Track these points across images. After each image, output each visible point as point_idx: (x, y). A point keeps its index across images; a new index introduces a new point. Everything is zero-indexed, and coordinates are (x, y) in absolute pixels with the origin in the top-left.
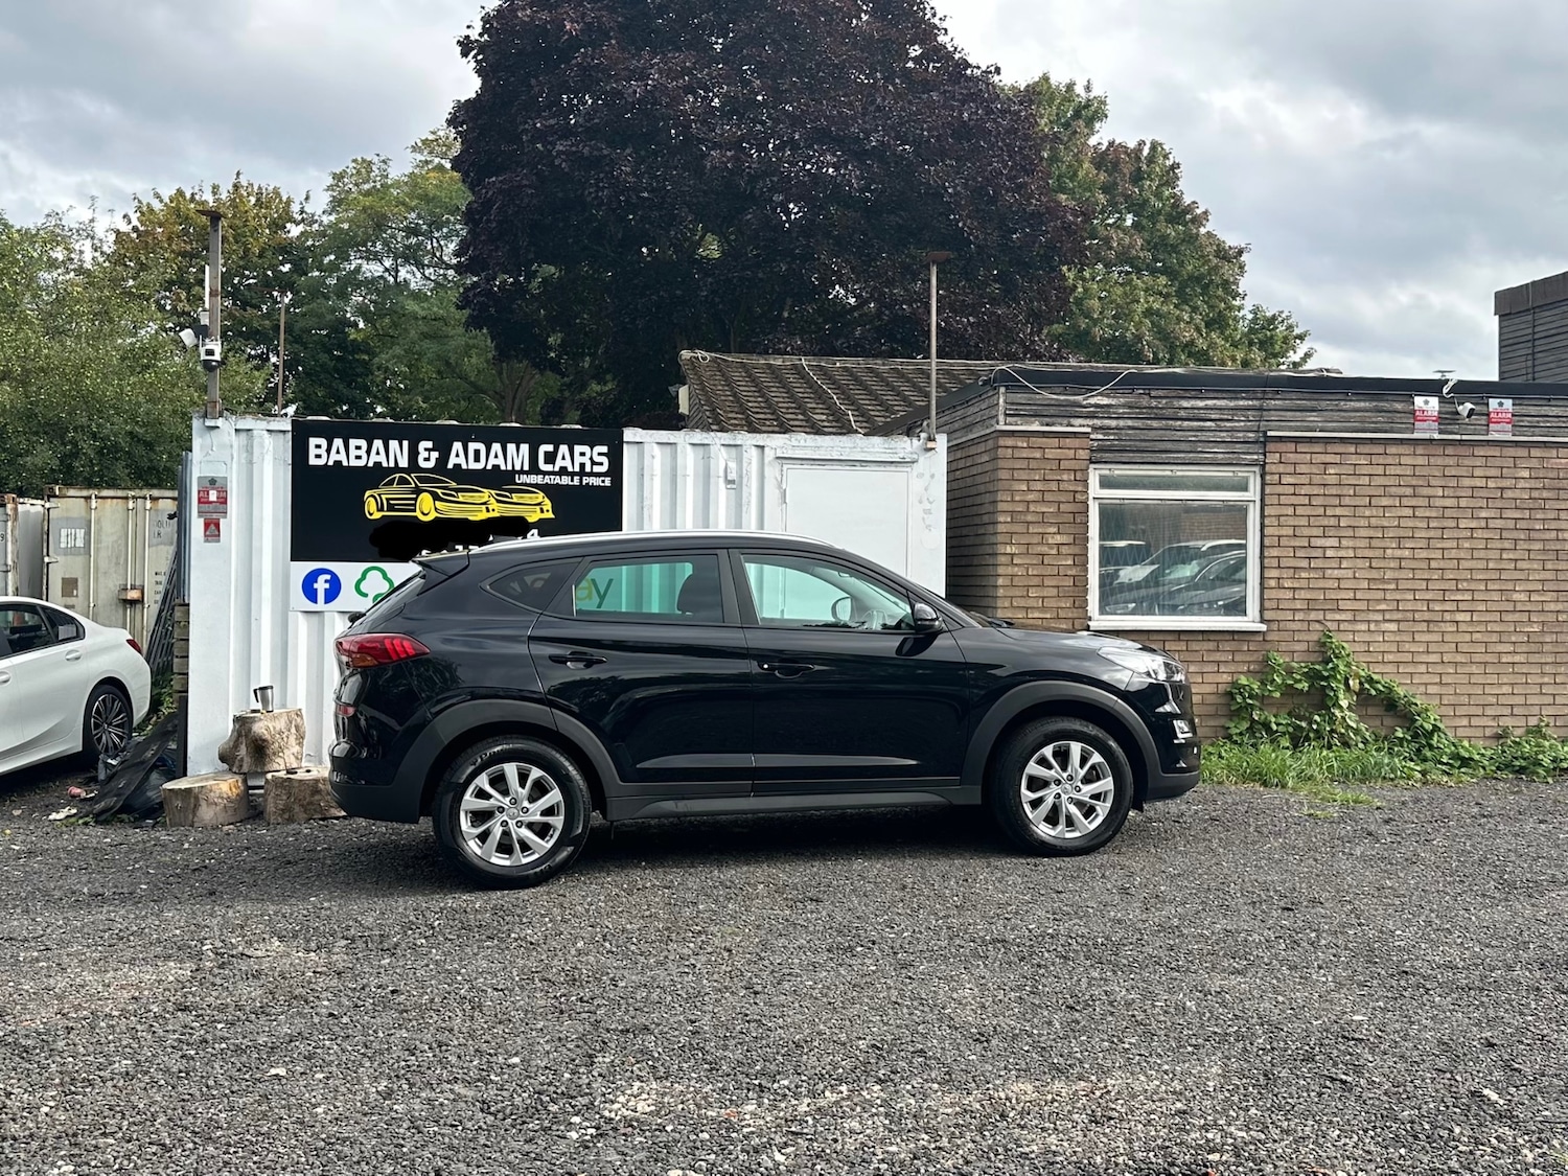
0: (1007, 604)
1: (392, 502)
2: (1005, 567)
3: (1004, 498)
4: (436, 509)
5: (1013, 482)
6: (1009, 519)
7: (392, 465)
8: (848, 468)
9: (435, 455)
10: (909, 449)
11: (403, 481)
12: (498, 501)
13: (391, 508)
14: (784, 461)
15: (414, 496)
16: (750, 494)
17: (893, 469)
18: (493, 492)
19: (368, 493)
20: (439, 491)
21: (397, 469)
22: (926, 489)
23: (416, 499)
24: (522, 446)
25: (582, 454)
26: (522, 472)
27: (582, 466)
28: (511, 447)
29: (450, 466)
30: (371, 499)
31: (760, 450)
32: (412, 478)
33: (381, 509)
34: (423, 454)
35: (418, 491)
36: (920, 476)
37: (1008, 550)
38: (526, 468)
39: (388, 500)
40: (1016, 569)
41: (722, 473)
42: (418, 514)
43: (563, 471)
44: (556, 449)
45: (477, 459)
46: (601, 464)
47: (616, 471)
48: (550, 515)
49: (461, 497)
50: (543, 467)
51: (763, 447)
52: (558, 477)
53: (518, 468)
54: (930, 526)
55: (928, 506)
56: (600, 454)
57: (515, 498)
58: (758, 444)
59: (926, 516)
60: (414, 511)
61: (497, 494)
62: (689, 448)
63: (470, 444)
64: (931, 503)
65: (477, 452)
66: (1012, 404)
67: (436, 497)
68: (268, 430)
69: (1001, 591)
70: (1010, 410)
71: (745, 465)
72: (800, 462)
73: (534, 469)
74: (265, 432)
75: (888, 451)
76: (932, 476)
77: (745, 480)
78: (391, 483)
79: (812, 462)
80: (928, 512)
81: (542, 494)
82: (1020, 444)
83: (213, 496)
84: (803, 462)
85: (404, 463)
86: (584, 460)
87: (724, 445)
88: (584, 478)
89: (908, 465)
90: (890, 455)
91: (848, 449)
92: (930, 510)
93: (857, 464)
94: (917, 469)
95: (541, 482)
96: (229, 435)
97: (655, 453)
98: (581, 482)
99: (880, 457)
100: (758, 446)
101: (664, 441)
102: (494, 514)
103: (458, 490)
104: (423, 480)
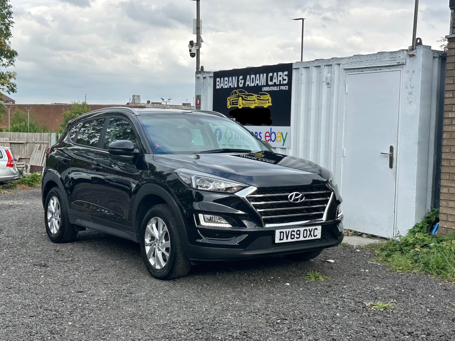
0: (447, 150)
1: (233, 101)
2: (447, 127)
3: (449, 82)
4: (243, 103)
6: (451, 96)
7: (233, 87)
8: (373, 71)
9: (243, 81)
10: (402, 57)
11: (236, 93)
12: (258, 99)
14: (348, 71)
15: (238, 99)
16: (334, 90)
17: (394, 69)
18: (256, 95)
20: (243, 96)
21: (234, 88)
22: (410, 80)
23: (238, 100)
24: (264, 74)
25: (280, 76)
27: (280, 81)
28: (261, 75)
29: (246, 86)
30: (229, 100)
31: (339, 65)
33: (230, 105)
34: (240, 81)
35: (238, 97)
36: (408, 72)
37: (450, 115)
38: (265, 84)
39: (232, 100)
41: (324, 80)
42: (238, 106)
43: (275, 85)
44: (273, 75)
45: (253, 82)
46: (285, 80)
47: (290, 84)
48: (271, 104)
50: (270, 83)
51: (339, 64)
52: (273, 87)
53: (263, 85)
54: (411, 102)
55: (410, 90)
56: (285, 75)
57: (262, 97)
58: (337, 63)
59: (409, 96)
60: (237, 104)
61: (258, 96)
62: (314, 68)
63: (251, 75)
64: (412, 88)
65: (253, 78)
67: (243, 99)
68: (210, 77)
69: (445, 142)
71: (333, 74)
72: (353, 71)
73: (267, 85)
74: (209, 78)
75: (393, 59)
76: (414, 72)
77: (332, 83)
78: (232, 94)
80: (410, 93)
81: (269, 95)
83: (198, 103)
84: (355, 71)
85: (236, 86)
86: (281, 78)
87: (326, 65)
88: (281, 87)
89: (401, 66)
90: (392, 61)
91: (374, 61)
92: (411, 92)
93: (377, 69)
94: (405, 68)
95: (268, 90)
96: (202, 79)
97: (303, 72)
98: (280, 89)
99: (388, 64)
100: (338, 64)
101: (305, 67)
102: (256, 105)
103: (248, 95)
104: (240, 92)
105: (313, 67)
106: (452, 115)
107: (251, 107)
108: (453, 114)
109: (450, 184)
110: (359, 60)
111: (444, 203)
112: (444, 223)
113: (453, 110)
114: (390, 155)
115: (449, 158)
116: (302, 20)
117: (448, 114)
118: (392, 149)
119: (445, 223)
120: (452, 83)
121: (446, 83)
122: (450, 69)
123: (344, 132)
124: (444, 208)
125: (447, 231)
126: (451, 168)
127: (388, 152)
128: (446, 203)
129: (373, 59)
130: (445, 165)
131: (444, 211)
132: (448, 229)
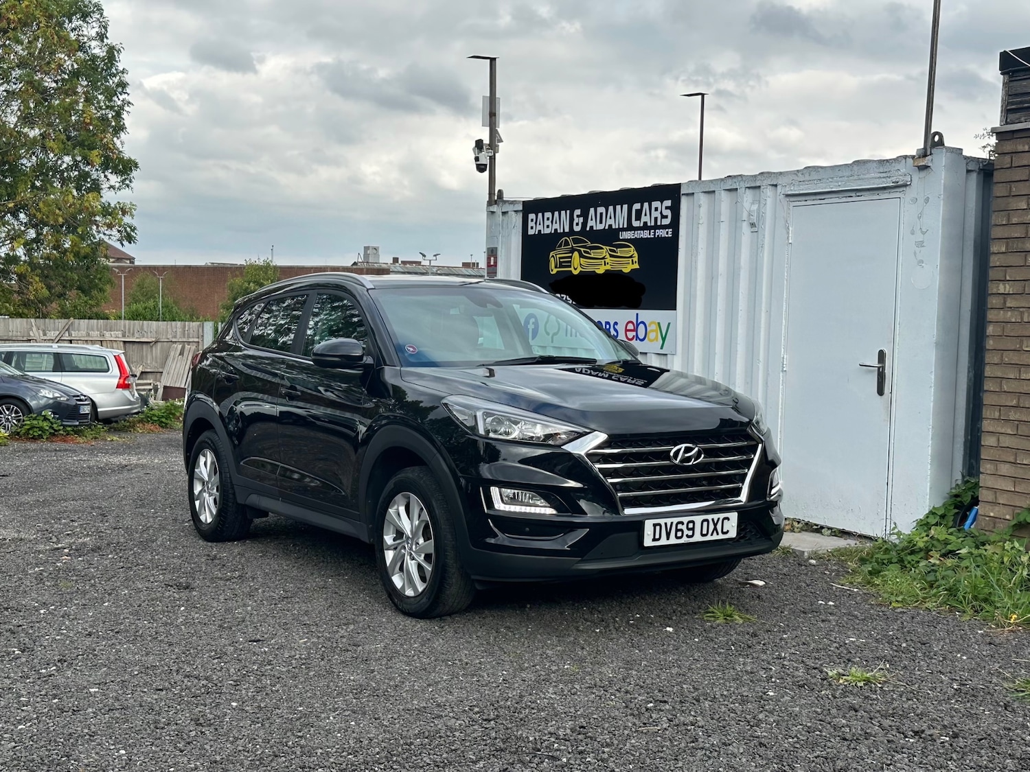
0: (996, 360)
1: (561, 260)
2: (995, 312)
3: (999, 222)
4: (581, 264)
5: (1010, 200)
6: (1003, 249)
7: (562, 231)
8: (844, 200)
9: (581, 219)
10: (903, 171)
11: (567, 243)
12: (611, 256)
13: (561, 266)
14: (792, 199)
15: (571, 255)
16: (764, 238)
17: (884, 196)
18: (608, 248)
19: (551, 254)
20: (582, 249)
21: (564, 234)
22: (919, 218)
23: (571, 257)
24: (624, 206)
25: (656, 209)
26: (623, 230)
27: (656, 219)
28: (618, 207)
29: (588, 229)
30: (552, 258)
31: (774, 188)
32: (570, 240)
33: (556, 267)
34: (576, 220)
35: (572, 251)
36: (915, 200)
37: (1002, 288)
38: (625, 226)
39: (560, 258)
40: (1009, 313)
41: (745, 216)
42: (572, 269)
43: (645, 227)
44: (642, 206)
45: (601, 222)
46: (666, 217)
47: (675, 225)
48: (636, 266)
49: (593, 254)
50: (636, 224)
51: (776, 186)
52: (642, 231)
53: (621, 227)
54: (922, 262)
55: (920, 237)
56: (667, 208)
57: (620, 252)
58: (772, 183)
59: (918, 250)
60: (570, 266)
61: (611, 250)
62: (724, 194)
63: (598, 208)
64: (923, 233)
65: (601, 214)
66: (1016, 95)
67: (581, 256)
68: (515, 211)
69: (991, 342)
70: (1012, 104)
71: (762, 205)
72: (804, 198)
73: (630, 228)
74: (513, 213)
75: (884, 175)
76: (927, 200)
77: (761, 224)
78: (560, 246)
79: (814, 197)
80: (920, 244)
81: (633, 248)
82: (1020, 148)
83: (492, 263)
84: (807, 198)
85: (567, 230)
86: (657, 214)
87: (749, 188)
88: (657, 231)
89: (901, 189)
90: (884, 180)
91: (846, 179)
92: (923, 242)
93: (853, 194)
94: (910, 193)
95: (633, 237)
96: (499, 217)
97: (701, 202)
98: (655, 235)
99: (874, 184)
100: (773, 185)
101: (707, 190)
102: (608, 267)
103: (591, 248)
104: (575, 241)
105: (723, 192)
106: (1005, 287)
107: (598, 272)
108: (1007, 286)
109: (1002, 427)
110: (816, 177)
111: (988, 466)
112: (988, 507)
113: (1008, 278)
114: (879, 368)
115: (999, 374)
116: (700, 96)
117: (998, 287)
118: (882, 355)
119: (991, 508)
120: (1004, 223)
121: (993, 223)
122: (1001, 195)
123: (784, 321)
124: (988, 477)
125: (995, 523)
126: (1003, 396)
127: (875, 362)
128: (992, 467)
129: (845, 174)
130: (992, 389)
131: (989, 484)
132: (997, 520)
